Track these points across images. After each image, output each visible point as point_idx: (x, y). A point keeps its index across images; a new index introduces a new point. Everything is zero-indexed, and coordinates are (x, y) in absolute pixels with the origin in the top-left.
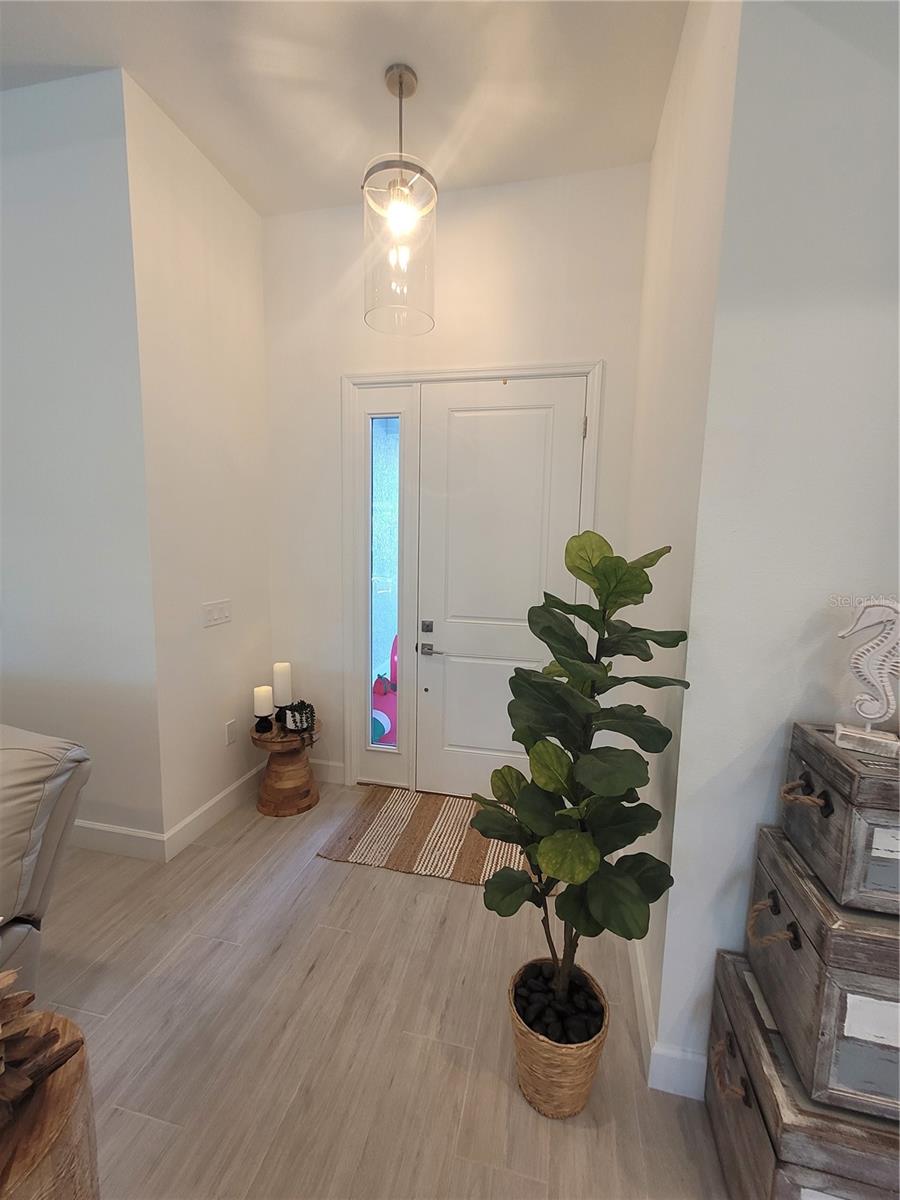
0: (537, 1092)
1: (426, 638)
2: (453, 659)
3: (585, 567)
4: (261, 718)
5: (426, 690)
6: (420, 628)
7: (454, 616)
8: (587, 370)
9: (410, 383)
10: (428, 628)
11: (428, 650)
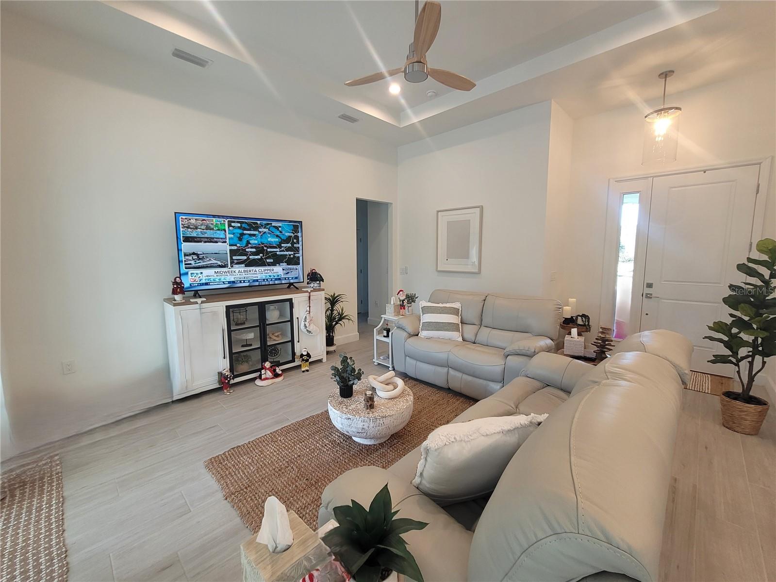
0: (734, 423)
1: (648, 291)
2: (663, 300)
3: (765, 249)
4: (566, 319)
5: (647, 314)
6: (645, 286)
7: (665, 281)
8: (761, 161)
9: (647, 178)
10: (650, 286)
11: (649, 296)
